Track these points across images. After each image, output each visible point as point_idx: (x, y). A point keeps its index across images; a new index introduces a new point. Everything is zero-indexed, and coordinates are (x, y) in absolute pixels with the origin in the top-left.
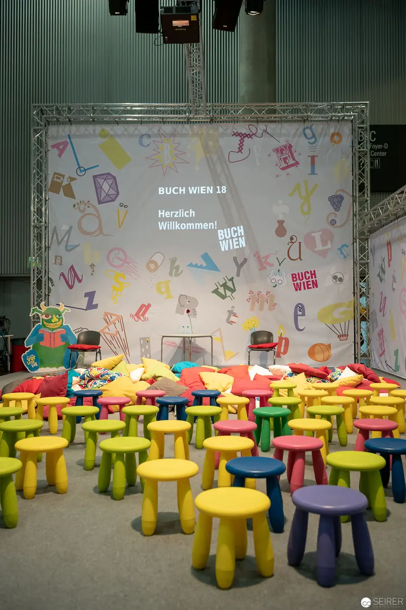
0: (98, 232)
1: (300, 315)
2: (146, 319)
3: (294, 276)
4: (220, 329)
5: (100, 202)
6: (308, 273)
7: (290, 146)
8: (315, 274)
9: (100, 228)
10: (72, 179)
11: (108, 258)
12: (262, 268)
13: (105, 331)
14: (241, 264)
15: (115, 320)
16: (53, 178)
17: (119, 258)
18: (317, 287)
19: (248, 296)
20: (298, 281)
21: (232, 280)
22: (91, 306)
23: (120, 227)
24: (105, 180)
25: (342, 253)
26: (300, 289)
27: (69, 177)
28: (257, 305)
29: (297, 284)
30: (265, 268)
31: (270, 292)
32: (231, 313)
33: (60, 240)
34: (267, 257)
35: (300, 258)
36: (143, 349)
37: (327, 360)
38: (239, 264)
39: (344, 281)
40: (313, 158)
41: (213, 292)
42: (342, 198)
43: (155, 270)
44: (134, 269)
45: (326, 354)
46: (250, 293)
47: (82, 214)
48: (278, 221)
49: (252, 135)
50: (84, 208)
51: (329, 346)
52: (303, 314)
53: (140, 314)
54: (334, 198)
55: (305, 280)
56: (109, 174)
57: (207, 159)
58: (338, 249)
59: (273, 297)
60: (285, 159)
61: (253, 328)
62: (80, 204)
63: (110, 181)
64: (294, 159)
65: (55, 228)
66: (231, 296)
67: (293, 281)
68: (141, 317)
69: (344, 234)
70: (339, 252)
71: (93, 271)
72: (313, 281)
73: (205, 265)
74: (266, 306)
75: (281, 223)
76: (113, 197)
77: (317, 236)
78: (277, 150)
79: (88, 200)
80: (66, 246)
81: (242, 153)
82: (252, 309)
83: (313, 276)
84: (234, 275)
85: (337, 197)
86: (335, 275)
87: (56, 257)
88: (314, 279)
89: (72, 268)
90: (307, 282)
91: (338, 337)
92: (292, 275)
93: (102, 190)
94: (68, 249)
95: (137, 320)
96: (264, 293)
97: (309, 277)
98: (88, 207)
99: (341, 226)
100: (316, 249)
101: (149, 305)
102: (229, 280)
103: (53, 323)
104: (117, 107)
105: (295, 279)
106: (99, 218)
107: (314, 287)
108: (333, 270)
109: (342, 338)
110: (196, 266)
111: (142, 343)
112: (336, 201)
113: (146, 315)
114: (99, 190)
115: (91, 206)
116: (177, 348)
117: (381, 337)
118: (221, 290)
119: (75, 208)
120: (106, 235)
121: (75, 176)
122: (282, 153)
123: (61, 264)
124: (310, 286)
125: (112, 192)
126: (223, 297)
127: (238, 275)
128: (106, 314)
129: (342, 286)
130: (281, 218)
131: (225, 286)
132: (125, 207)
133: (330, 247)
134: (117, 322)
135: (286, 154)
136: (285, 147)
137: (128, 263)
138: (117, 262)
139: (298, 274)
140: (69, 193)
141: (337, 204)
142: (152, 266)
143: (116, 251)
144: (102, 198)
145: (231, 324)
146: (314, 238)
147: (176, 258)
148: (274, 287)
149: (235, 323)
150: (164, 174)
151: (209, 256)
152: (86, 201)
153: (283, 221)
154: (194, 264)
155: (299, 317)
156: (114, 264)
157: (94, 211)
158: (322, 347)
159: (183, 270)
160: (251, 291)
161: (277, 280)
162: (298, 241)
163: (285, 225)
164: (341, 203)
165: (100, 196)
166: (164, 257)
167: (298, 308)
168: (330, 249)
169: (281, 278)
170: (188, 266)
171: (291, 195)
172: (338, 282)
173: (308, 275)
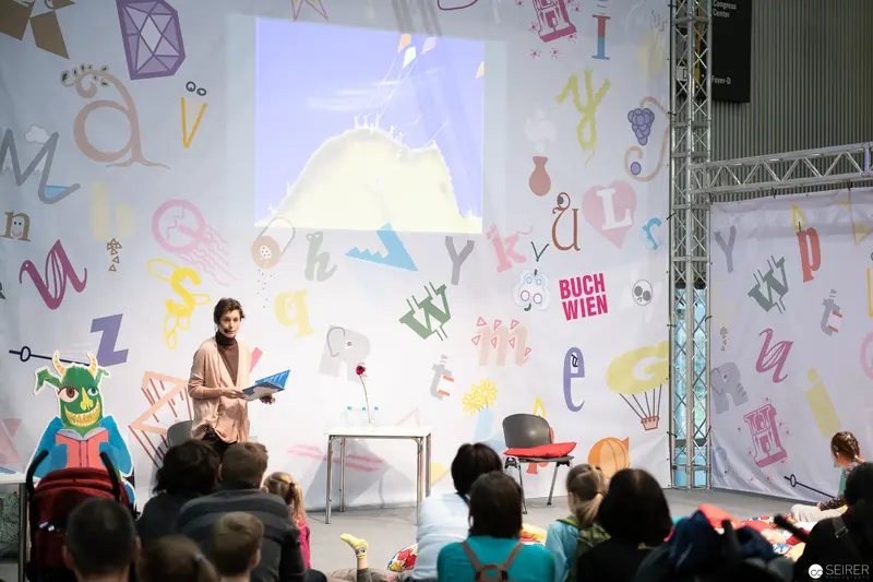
0: (128, 155)
1: (575, 376)
3: (564, 285)
4: (415, 411)
5: (135, 74)
6: (590, 280)
8: (602, 282)
9: (135, 143)
11: (155, 226)
12: (504, 265)
13: (144, 423)
14: (461, 254)
15: (171, 392)
17: (184, 230)
18: (606, 311)
19: (474, 331)
20: (572, 298)
21: (441, 290)
22: (108, 355)
23: (186, 145)
24: (149, 15)
25: (650, 237)
26: (575, 317)
28: (493, 353)
29: (570, 303)
30: (509, 266)
31: (518, 322)
32: (442, 373)
33: (22, 172)
34: (512, 240)
35: (575, 244)
38: (459, 251)
39: (654, 299)
40: (602, 20)
41: (402, 321)
42: (651, 116)
43: (272, 263)
44: (221, 258)
45: (621, 463)
46: (478, 325)
47: (88, 101)
48: (535, 159)
50: (92, 85)
51: (626, 443)
52: (581, 374)
54: (637, 115)
55: (584, 296)
58: (644, 228)
59: (523, 332)
60: (550, 16)
61: (485, 406)
62: (80, 72)
63: (162, 21)
64: (566, 19)
65: (9, 134)
67: (563, 297)
69: (654, 198)
70: (645, 234)
71: (117, 260)
72: (598, 297)
73: (385, 253)
74: (511, 354)
76: (171, 63)
77: (607, 196)
79: (104, 65)
80: (43, 185)
82: (483, 361)
83: (599, 286)
84: (448, 280)
85: (642, 112)
87: (10, 216)
89: (57, 249)
90: (588, 300)
91: (642, 422)
92: (561, 282)
93: (141, 42)
94: (49, 196)
96: (506, 323)
97: (591, 288)
98: (104, 84)
99: (650, 177)
100: (605, 228)
102: (437, 292)
103: (83, 412)
105: (566, 293)
106: (132, 114)
108: (634, 274)
109: (648, 425)
110: (366, 255)
112: (641, 121)
114: (132, 41)
115: (111, 84)
116: (321, 461)
119: (68, 81)
120: (151, 164)
122: (544, 3)
124: (593, 310)
125: (167, 49)
126: (424, 332)
127: (455, 281)
128: (148, 377)
129: (649, 310)
130: (541, 152)
131: (427, 305)
132: (199, 93)
133: (630, 223)
134: (177, 398)
135: (552, 3)
137: (207, 242)
138: (179, 239)
139: (572, 280)
140: (50, 38)
141: (642, 128)
142: (266, 252)
143: (177, 210)
144: (140, 64)
145: (440, 398)
146: (600, 201)
147: (320, 233)
148: (526, 310)
149: (448, 394)
150: (295, 18)
151: (394, 233)
152: (97, 67)
153: (545, 160)
154: (361, 251)
155: (573, 380)
156: (172, 243)
157: (118, 98)
158: (615, 445)
159: (335, 266)
160: (480, 318)
161: (532, 294)
162: (572, 206)
163: (547, 167)
164: (649, 128)
165: (134, 58)
166: (295, 231)
167: (572, 357)
168: (629, 227)
169: (539, 289)
170: (348, 254)
171: (560, 99)
172: (644, 302)
173: (590, 284)
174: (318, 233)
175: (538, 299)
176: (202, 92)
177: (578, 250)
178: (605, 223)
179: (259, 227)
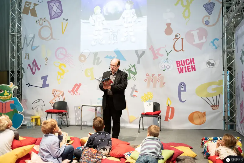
0: (50, 38)
1: (183, 91)
2: (78, 94)
3: (178, 62)
5: (51, 18)
6: (188, 60)
8: (193, 61)
9: (51, 35)
10: (36, 5)
11: (56, 54)
12: (155, 57)
13: (53, 101)
14: (141, 55)
15: (59, 94)
16: (25, 5)
17: (62, 54)
18: (195, 70)
19: (145, 77)
20: (181, 66)
21: (134, 66)
22: (45, 85)
23: (63, 33)
24: (55, 3)
25: (214, 45)
26: (183, 72)
27: (34, 3)
28: (152, 84)
29: (180, 68)
30: (157, 57)
31: (161, 75)
32: (134, 89)
33: (28, 44)
34: (159, 49)
35: (182, 49)
36: (77, 114)
37: (202, 124)
38: (139, 55)
39: (216, 66)
42: (214, 4)
43: (84, 61)
44: (71, 60)
45: (202, 120)
46: (146, 76)
47: (41, 26)
48: (167, 24)
50: (42, 22)
51: (204, 113)
52: (185, 90)
53: (75, 90)
54: (208, 5)
58: (211, 42)
59: (163, 78)
61: (149, 100)
62: (40, 20)
63: (57, 4)
65: (26, 36)
66: (133, 78)
67: (178, 66)
68: (75, 92)
69: (216, 31)
70: (211, 44)
71: (47, 63)
72: (192, 66)
73: (116, 56)
74: (158, 84)
76: (59, 14)
77: (195, 33)
80: (32, 47)
82: (148, 86)
83: (192, 62)
84: (136, 63)
85: (210, 4)
86: (208, 61)
87: (26, 54)
88: (193, 65)
89: (35, 60)
90: (188, 67)
91: (211, 107)
92: (177, 62)
93: (53, 10)
94: (33, 49)
95: (73, 94)
96: (156, 75)
97: (189, 63)
98: (45, 22)
99: (213, 25)
100: (194, 43)
101: (80, 84)
102: (133, 67)
103: (4, 96)
105: (179, 65)
106: (50, 28)
107: (193, 71)
108: (207, 57)
109: (214, 108)
110: (111, 57)
111: (76, 109)
112: (209, 7)
113: (78, 91)
114: (51, 10)
117: (242, 108)
119: (37, 22)
120: (55, 39)
121: (37, 3)
123: (28, 59)
124: (189, 70)
125: (59, 11)
126: (128, 78)
127: (139, 63)
128: (54, 90)
129: (214, 69)
130: (169, 22)
131: (129, 70)
132: (66, 20)
133: (206, 41)
137: (68, 57)
138: (61, 56)
139: (181, 61)
140: (34, 14)
141: (210, 9)
142: (82, 58)
143: (61, 50)
144: (52, 16)
145: (134, 97)
146: (192, 35)
147: (97, 52)
148: (163, 71)
149: (136, 96)
151: (119, 51)
152: (43, 18)
153: (170, 24)
154: (109, 56)
155: (181, 92)
156: (59, 57)
157: (48, 25)
158: (199, 114)
159: (101, 61)
160: (147, 74)
161: (166, 66)
162: (181, 37)
163: (171, 26)
164: (213, 9)
165: (51, 14)
166: (90, 52)
167: (181, 85)
168: (204, 42)
169: (169, 64)
170: (105, 57)
171: (176, 5)
172: (211, 66)
174: (96, 52)
175: (168, 67)
176: (67, 20)
177: (183, 51)
178: (194, 41)
179: (81, 52)
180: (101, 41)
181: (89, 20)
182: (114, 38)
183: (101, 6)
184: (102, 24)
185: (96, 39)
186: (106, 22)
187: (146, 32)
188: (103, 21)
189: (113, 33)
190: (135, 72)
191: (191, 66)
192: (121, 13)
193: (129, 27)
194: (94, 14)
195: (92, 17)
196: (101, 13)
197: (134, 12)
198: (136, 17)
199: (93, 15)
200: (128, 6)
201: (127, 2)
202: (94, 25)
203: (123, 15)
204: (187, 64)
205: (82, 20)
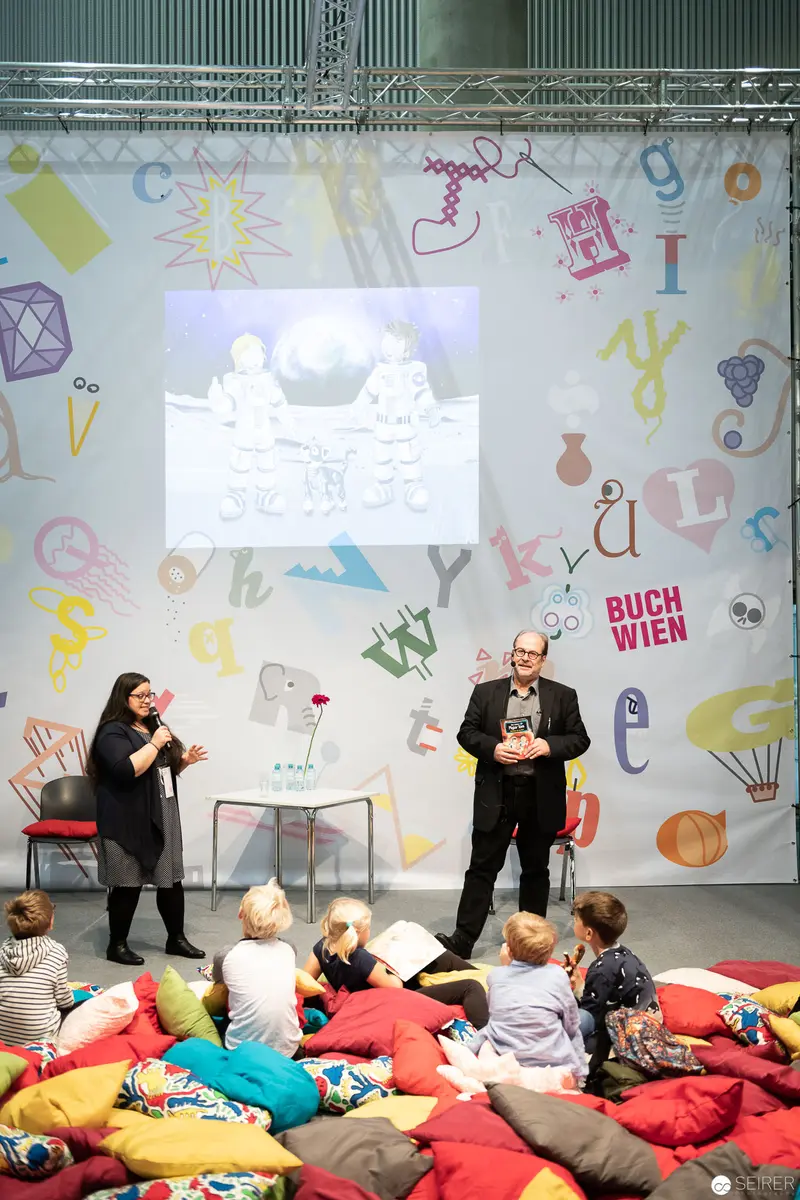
0: (6, 468)
1: (632, 726)
3: (615, 604)
4: (386, 769)
5: (11, 376)
6: (657, 595)
7: (603, 206)
8: (677, 598)
9: (13, 454)
11: (38, 550)
12: (517, 580)
13: (27, 778)
14: (453, 567)
15: (60, 743)
17: (73, 551)
18: (684, 637)
19: (473, 666)
20: (628, 621)
21: (423, 615)
23: (75, 453)
24: (28, 304)
25: (759, 534)
26: (633, 646)
29: (624, 628)
30: (526, 580)
32: (423, 720)
34: (533, 545)
35: (632, 548)
37: (712, 862)
38: (447, 566)
39: (769, 619)
40: (671, 243)
41: (365, 655)
42: (759, 365)
43: (186, 586)
44: (118, 583)
45: (712, 845)
46: (478, 659)
48: (567, 438)
49: (486, 170)
51: (721, 818)
52: (643, 723)
54: (735, 365)
55: (647, 618)
56: (38, 286)
57: (346, 241)
58: (749, 522)
60: (586, 245)
63: (43, 310)
64: (613, 245)
66: (421, 667)
67: (613, 619)
69: (766, 477)
70: (749, 531)
72: (671, 620)
73: (339, 570)
75: (574, 441)
76: (54, 358)
77: (684, 481)
78: (561, 217)
81: (454, 224)
83: (673, 604)
84: (432, 602)
85: (743, 362)
86: (737, 601)
88: (675, 614)
90: (654, 623)
91: (748, 790)
93: (18, 334)
97: (660, 608)
99: (759, 451)
100: (680, 524)
101: (168, 696)
102: (416, 618)
104: (63, 75)
105: (617, 614)
106: (9, 423)
107: (674, 639)
108: (732, 587)
109: (758, 795)
110: (313, 574)
112: (742, 375)
114: (7, 336)
116: (252, 829)
118: (391, 649)
120: (36, 478)
122: (578, 228)
124: (662, 636)
125: (50, 342)
126: (399, 670)
127: (443, 601)
128: (33, 725)
129: (759, 635)
130: (573, 426)
131: (402, 635)
132: (89, 390)
133: (726, 516)
134: (66, 749)
135: (590, 226)
136: (587, 207)
137: (101, 565)
138: (67, 563)
139: (628, 597)
141: (743, 384)
142: (177, 575)
143: (64, 529)
144: (17, 364)
145: (424, 754)
146: (673, 488)
147: (250, 550)
149: (434, 749)
150: (213, 288)
151: (355, 548)
153: (580, 438)
154: (306, 569)
155: (629, 732)
156: (58, 567)
158: (700, 821)
159: (271, 589)
160: (482, 650)
161: (562, 617)
162: (627, 496)
163: (585, 447)
164: (756, 382)
165: (10, 359)
166: (215, 549)
167: (628, 701)
168: (722, 522)
169: (573, 611)
170: (288, 574)
171: (605, 354)
172: (749, 624)
173: (655, 602)
174: (245, 549)
176: (93, 389)
178: (682, 517)
179: (169, 545)
180: (269, 497)
181: (207, 397)
182: (330, 487)
183: (268, 338)
184: (274, 420)
185: (244, 490)
186: (287, 412)
187: (476, 465)
188: (276, 405)
189: (328, 465)
190: (426, 641)
191: (666, 621)
192: (362, 374)
193: (399, 441)
194: (232, 368)
195: (221, 381)
196: (266, 366)
197: (419, 374)
198: (428, 398)
199: (227, 377)
200: (395, 345)
201: (390, 327)
202: (231, 424)
203: (372, 383)
204: (651, 612)
205: (169, 397)
